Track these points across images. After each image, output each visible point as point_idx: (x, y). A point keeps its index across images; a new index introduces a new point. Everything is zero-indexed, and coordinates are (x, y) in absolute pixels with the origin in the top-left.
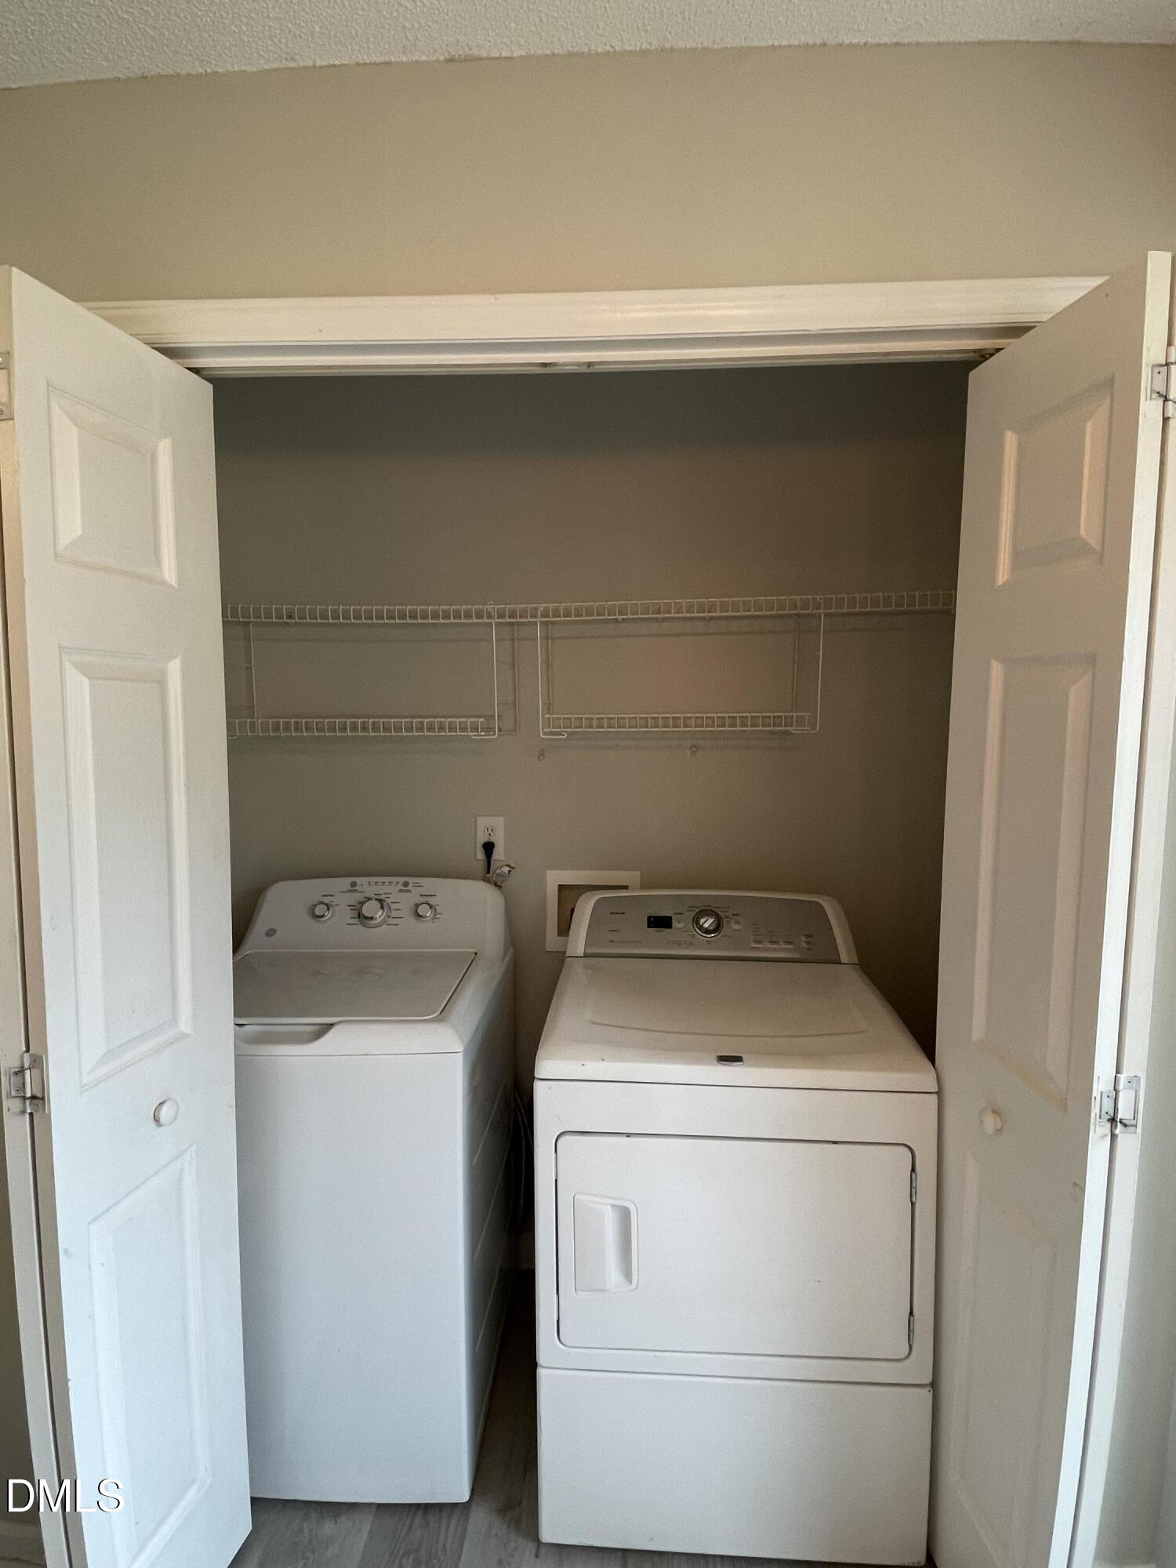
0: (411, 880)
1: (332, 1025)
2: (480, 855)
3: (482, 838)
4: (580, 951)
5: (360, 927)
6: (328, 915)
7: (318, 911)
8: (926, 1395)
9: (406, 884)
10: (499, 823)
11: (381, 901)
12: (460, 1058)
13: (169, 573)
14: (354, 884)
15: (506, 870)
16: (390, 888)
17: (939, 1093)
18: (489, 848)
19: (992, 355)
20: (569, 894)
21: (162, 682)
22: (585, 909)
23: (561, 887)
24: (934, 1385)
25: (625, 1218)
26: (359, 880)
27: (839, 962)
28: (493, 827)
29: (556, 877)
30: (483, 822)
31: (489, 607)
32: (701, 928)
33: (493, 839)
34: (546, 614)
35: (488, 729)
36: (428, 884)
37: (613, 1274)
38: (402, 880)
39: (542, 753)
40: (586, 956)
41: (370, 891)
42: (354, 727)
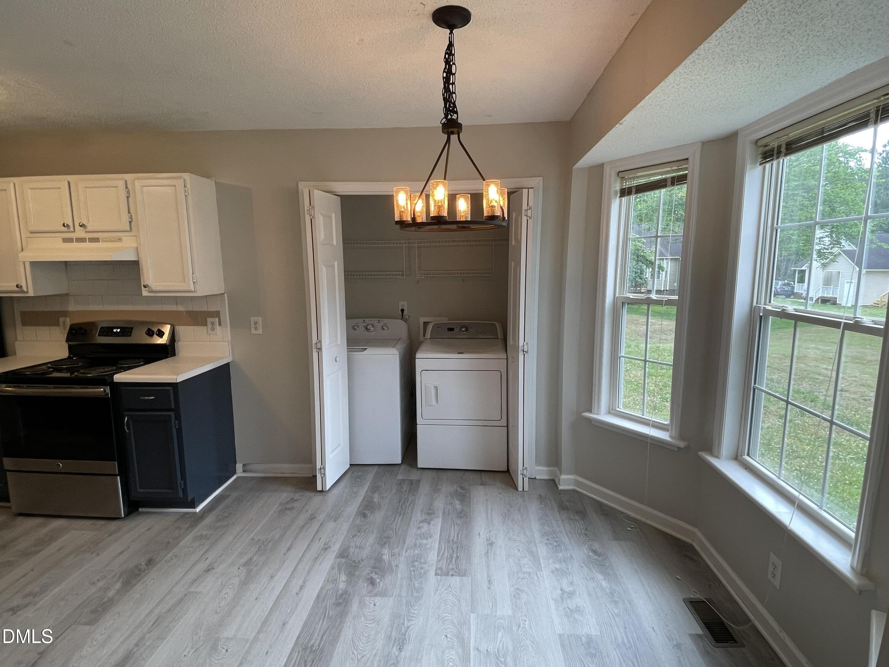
0: (381, 320)
1: (366, 349)
2: (400, 313)
3: (400, 308)
4: (429, 338)
5: (367, 332)
6: (358, 329)
7: (355, 327)
8: (505, 429)
9: (379, 320)
10: (405, 303)
11: (373, 325)
12: (398, 356)
13: (335, 243)
14: (364, 321)
15: (407, 317)
16: (375, 321)
17: (507, 359)
18: (402, 311)
19: (514, 193)
20: (426, 324)
21: (333, 267)
22: (430, 328)
23: (424, 322)
24: (507, 426)
25: (436, 388)
26: (366, 319)
27: (498, 338)
28: (404, 304)
29: (423, 320)
30: (401, 303)
31: (402, 241)
32: (462, 331)
33: (404, 308)
34: (418, 243)
35: (402, 275)
36: (386, 321)
37: (434, 402)
38: (378, 319)
39: (418, 282)
40: (430, 338)
41: (370, 323)
42: (360, 275)
